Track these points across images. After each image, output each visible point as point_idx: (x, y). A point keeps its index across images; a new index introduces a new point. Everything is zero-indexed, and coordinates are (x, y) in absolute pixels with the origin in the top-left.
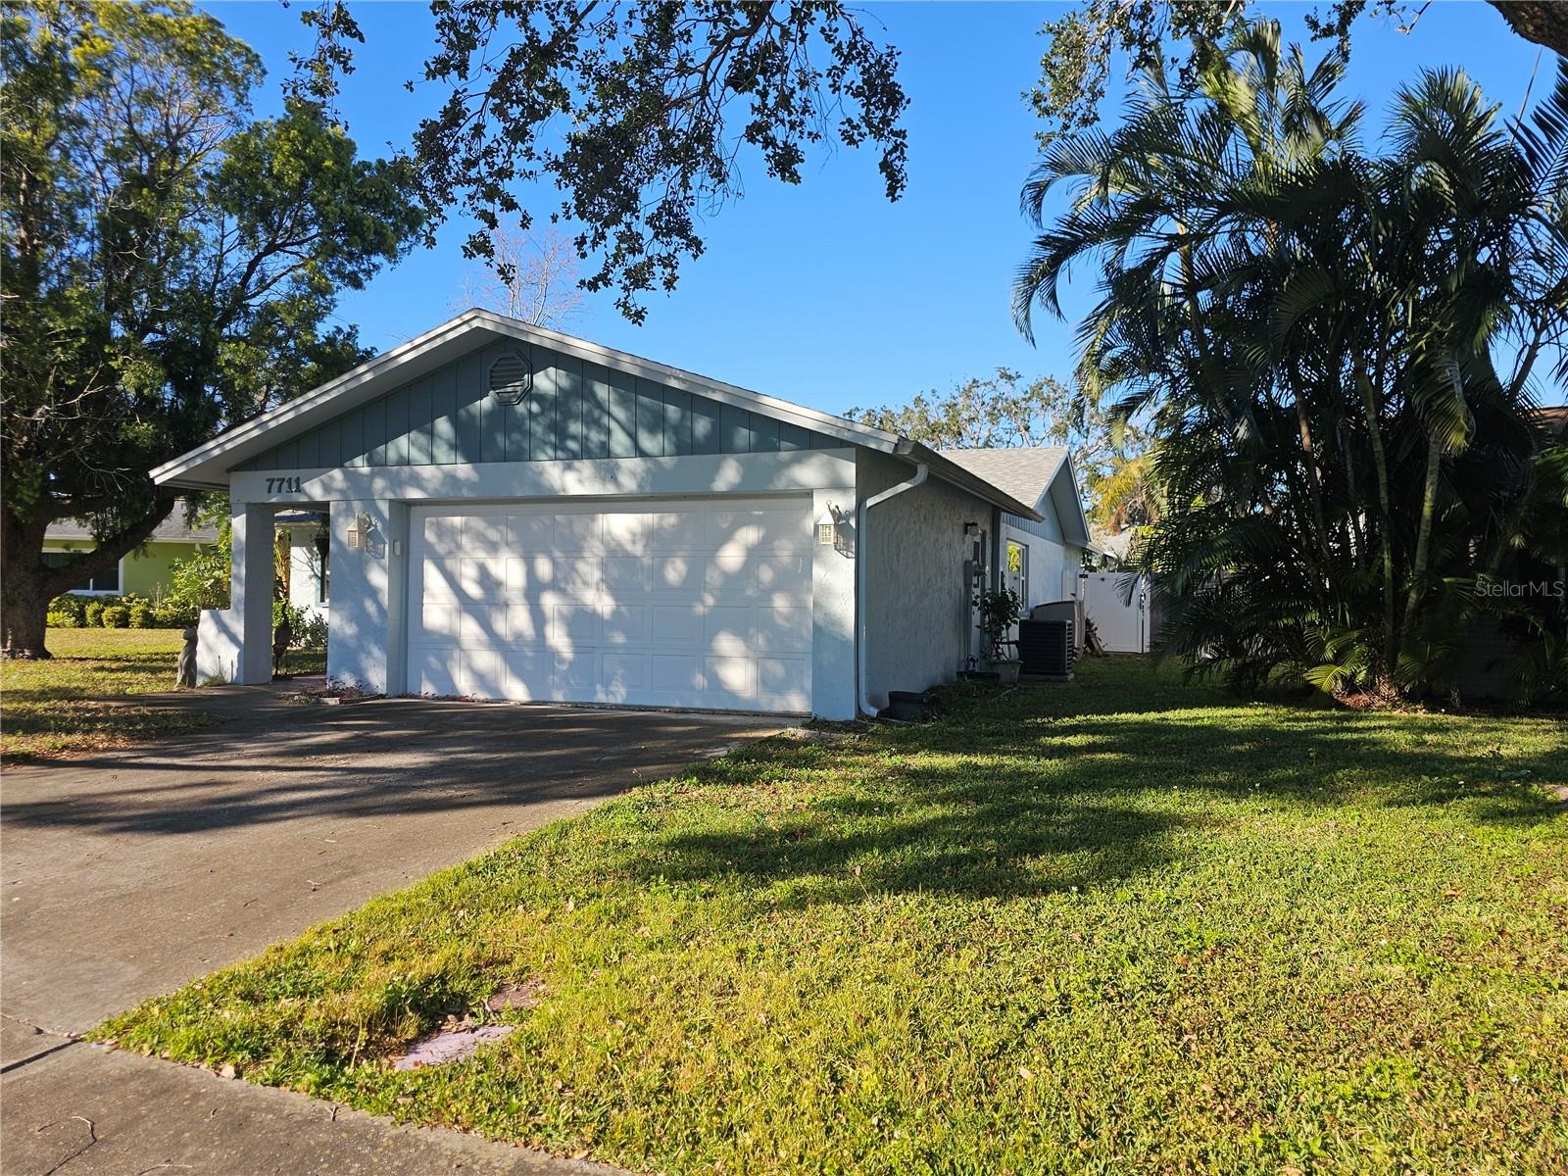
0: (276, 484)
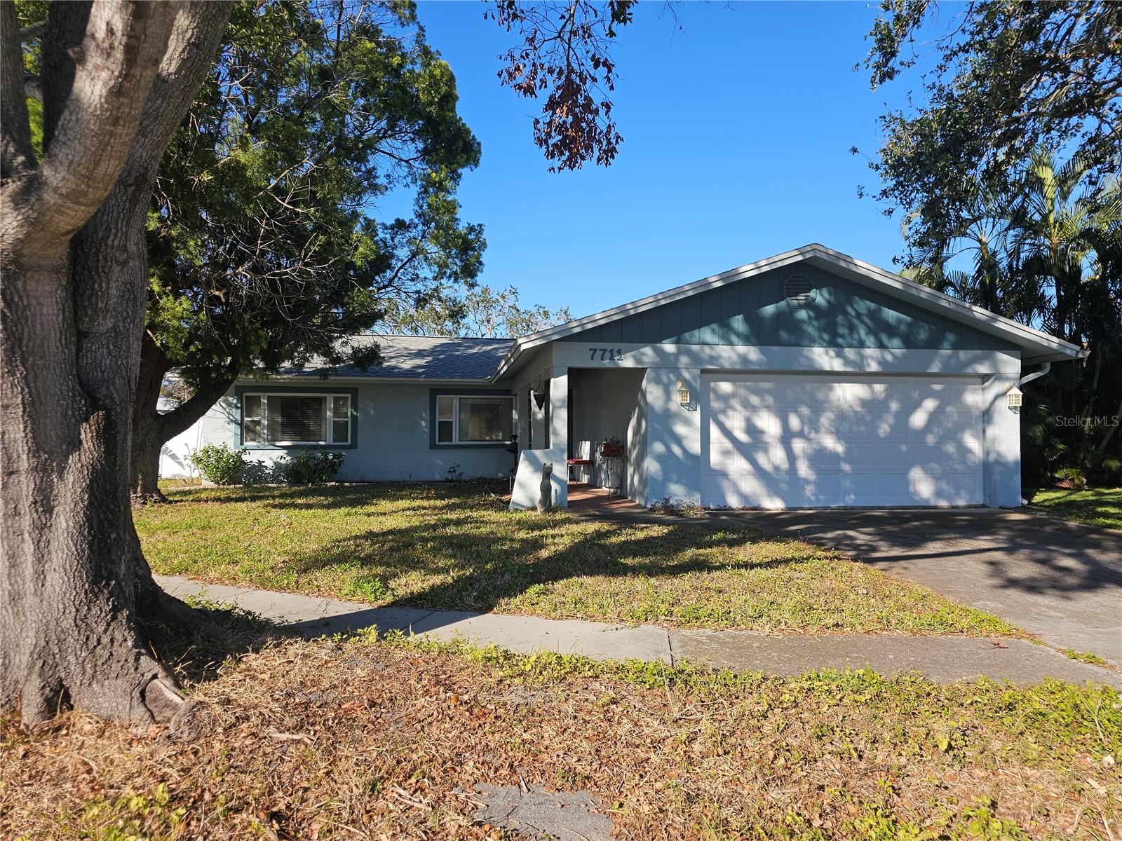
0: (599, 354)
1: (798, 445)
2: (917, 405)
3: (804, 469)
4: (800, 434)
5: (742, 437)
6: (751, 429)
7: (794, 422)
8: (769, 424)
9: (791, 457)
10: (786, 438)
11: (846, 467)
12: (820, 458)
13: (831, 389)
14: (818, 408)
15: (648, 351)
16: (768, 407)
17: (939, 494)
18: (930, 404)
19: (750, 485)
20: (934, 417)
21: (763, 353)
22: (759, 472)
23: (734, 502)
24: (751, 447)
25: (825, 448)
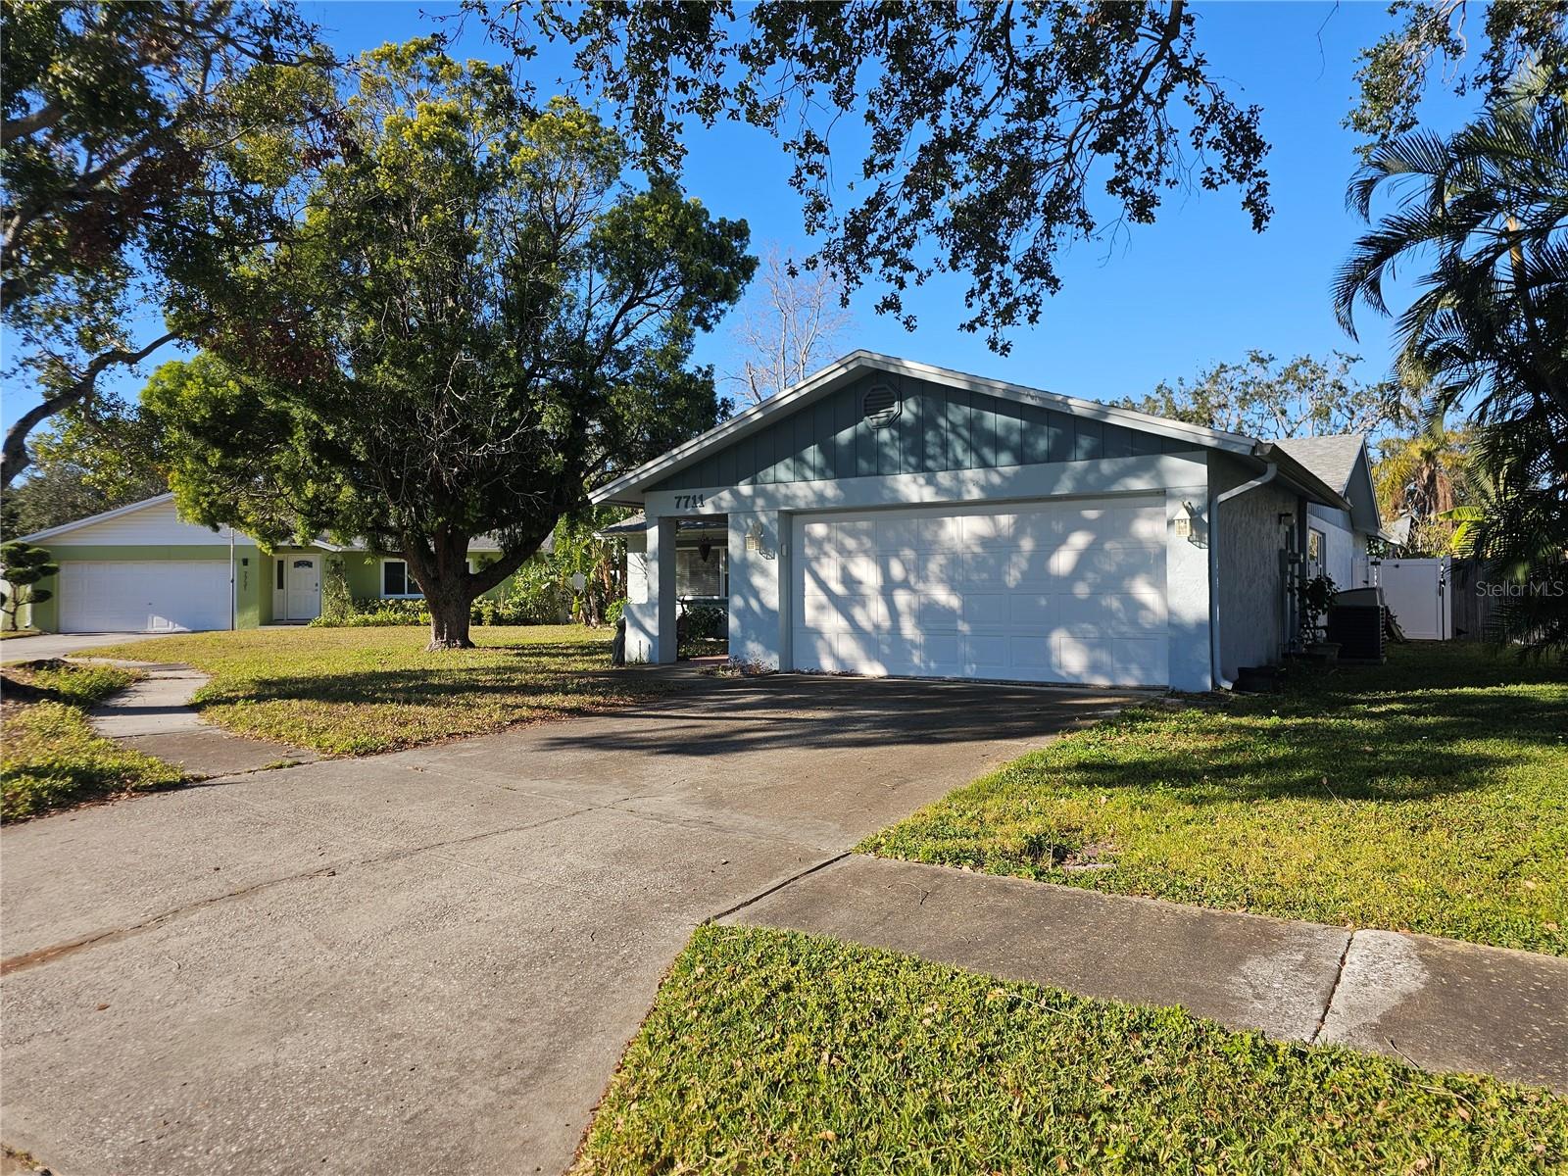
0: (683, 501)
1: (902, 598)
2: (1061, 540)
3: (909, 629)
4: (905, 584)
5: (838, 588)
6: (848, 580)
7: (897, 570)
8: (867, 572)
9: (894, 613)
10: (888, 589)
11: (964, 627)
12: (927, 614)
13: (941, 525)
14: (925, 550)
15: (726, 495)
16: (866, 553)
17: (1095, 668)
18: (1079, 540)
19: (847, 647)
20: (1085, 559)
21: (839, 487)
22: (857, 631)
23: (828, 665)
24: (847, 600)
25: (937, 603)
